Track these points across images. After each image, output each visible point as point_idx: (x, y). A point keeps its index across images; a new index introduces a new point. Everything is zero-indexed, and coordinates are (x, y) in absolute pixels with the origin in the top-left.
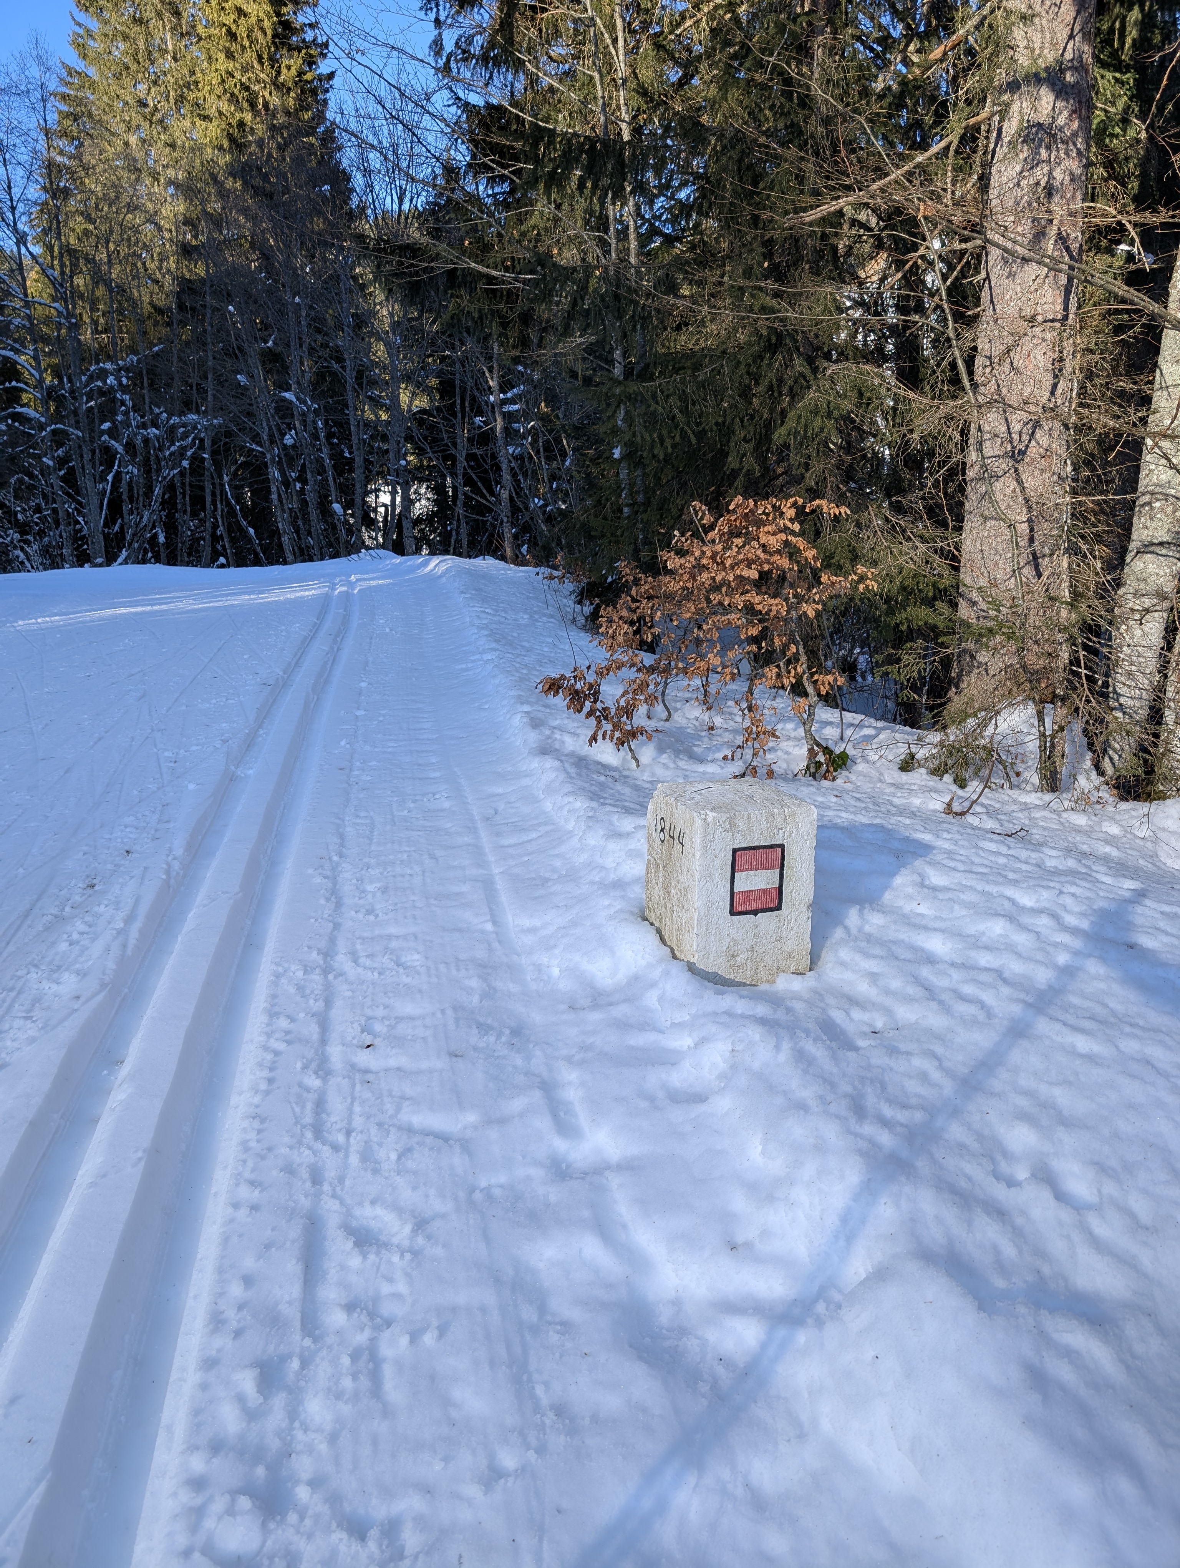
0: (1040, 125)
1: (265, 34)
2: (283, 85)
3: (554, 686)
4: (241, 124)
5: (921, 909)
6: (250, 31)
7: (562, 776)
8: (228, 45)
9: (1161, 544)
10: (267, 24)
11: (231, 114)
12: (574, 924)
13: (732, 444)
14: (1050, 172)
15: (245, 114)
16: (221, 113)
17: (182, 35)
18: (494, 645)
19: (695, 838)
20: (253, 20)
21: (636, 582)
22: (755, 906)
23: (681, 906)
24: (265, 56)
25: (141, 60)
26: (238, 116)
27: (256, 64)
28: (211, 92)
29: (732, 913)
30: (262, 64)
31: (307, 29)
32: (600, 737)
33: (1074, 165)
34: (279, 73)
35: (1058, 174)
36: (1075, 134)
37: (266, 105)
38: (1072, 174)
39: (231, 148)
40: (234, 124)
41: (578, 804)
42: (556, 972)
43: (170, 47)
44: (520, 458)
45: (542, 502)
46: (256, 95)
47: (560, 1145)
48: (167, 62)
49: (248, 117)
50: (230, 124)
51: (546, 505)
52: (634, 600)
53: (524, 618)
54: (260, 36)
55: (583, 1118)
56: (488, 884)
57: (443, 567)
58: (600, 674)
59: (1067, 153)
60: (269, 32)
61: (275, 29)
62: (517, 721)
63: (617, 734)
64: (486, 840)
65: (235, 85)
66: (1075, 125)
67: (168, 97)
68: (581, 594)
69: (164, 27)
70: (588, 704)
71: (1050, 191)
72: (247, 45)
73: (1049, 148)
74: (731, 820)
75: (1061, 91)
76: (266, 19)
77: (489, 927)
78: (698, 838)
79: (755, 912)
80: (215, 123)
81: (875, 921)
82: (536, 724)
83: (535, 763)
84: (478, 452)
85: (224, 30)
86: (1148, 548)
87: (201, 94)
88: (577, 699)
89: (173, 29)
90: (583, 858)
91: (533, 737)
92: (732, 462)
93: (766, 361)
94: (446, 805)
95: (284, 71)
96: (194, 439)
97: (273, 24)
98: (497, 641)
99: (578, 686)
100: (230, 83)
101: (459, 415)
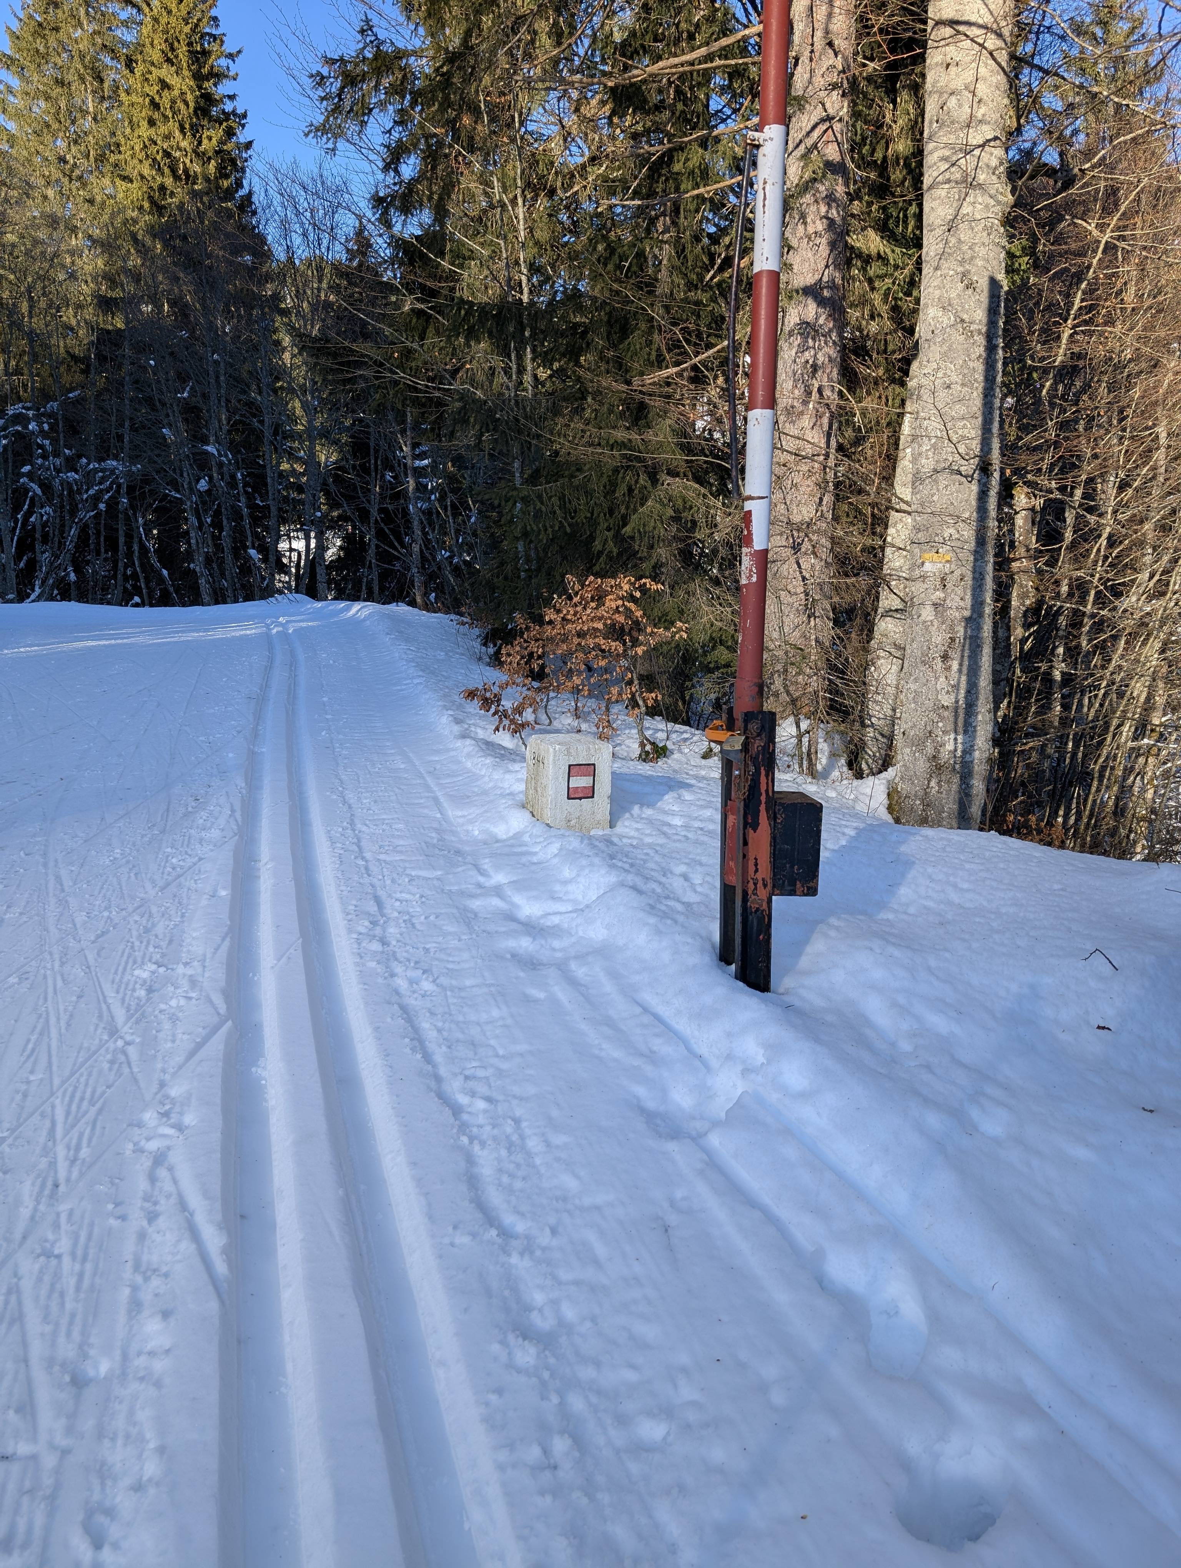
0: (808, 323)
1: (188, 106)
2: (204, 153)
3: (471, 694)
4: (162, 188)
5: (674, 808)
6: (173, 102)
7: (477, 749)
8: (150, 113)
9: (897, 610)
10: (190, 97)
11: (153, 178)
12: (486, 811)
13: (598, 532)
14: (815, 355)
15: (165, 179)
16: (142, 177)
17: (103, 98)
18: (421, 673)
19: (550, 760)
20: (176, 92)
21: (528, 628)
22: (580, 795)
23: (543, 796)
24: (187, 126)
25: (63, 120)
26: (159, 179)
27: (177, 133)
28: (133, 156)
29: (569, 798)
30: (184, 134)
31: (225, 100)
32: (501, 729)
33: (832, 352)
34: (200, 143)
35: (820, 357)
36: (830, 331)
37: (186, 171)
38: (829, 357)
39: (151, 208)
40: (155, 188)
41: (488, 761)
42: (476, 833)
43: (91, 110)
44: (428, 513)
45: (448, 554)
46: (177, 160)
47: (481, 879)
48: (88, 123)
49: (169, 181)
50: (151, 187)
51: (451, 557)
52: (526, 641)
53: (442, 655)
54: (182, 107)
55: (492, 873)
56: (436, 800)
57: (365, 613)
58: (501, 687)
59: (826, 343)
60: (192, 105)
61: (197, 102)
62: (444, 720)
63: (513, 727)
64: (430, 780)
65: (158, 152)
66: (831, 325)
67: (88, 156)
68: (486, 638)
69: (86, 90)
70: (493, 707)
71: (815, 368)
72: (170, 116)
73: (814, 339)
74: (568, 750)
75: (821, 302)
76: (189, 93)
77: (439, 815)
78: (551, 758)
79: (580, 799)
80: (135, 185)
81: (648, 812)
82: (458, 721)
83: (459, 743)
84: (390, 507)
85: (147, 100)
86: (889, 613)
87: (121, 157)
88: (486, 703)
89: (94, 92)
90: (491, 785)
91: (456, 729)
92: (597, 545)
93: (621, 475)
94: (402, 766)
95: (205, 141)
96: (112, 483)
97: (196, 97)
98: (423, 671)
99: (488, 695)
100: (153, 149)
101: (373, 474)
